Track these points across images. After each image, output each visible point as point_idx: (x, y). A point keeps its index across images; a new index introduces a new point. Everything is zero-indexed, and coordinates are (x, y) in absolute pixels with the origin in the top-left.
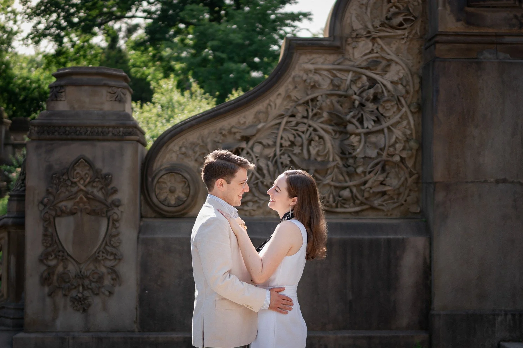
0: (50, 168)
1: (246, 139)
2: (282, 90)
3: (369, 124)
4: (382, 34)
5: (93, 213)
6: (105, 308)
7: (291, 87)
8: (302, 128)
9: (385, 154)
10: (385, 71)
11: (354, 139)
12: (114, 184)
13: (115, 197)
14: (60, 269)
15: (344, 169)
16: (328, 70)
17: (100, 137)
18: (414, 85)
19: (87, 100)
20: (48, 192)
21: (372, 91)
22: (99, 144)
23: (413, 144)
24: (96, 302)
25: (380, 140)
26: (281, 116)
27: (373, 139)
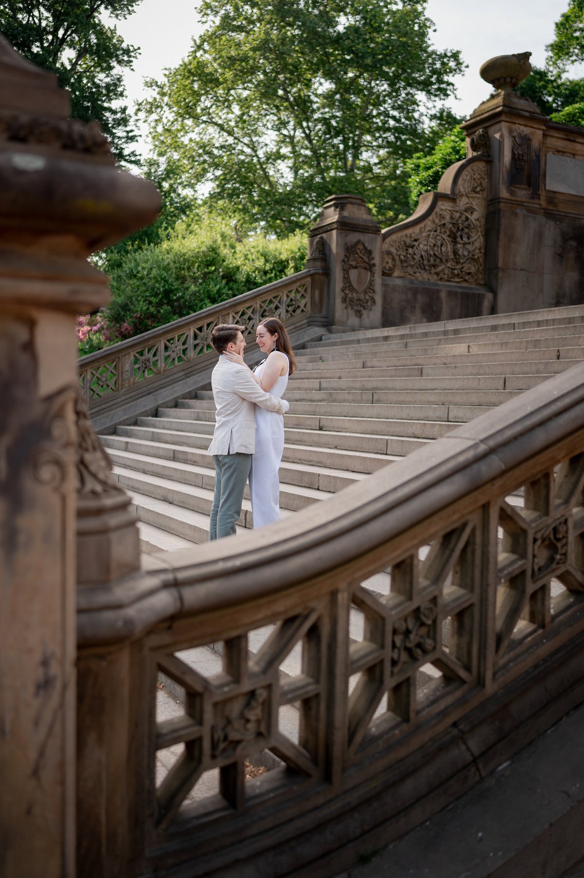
0: (346, 244)
1: (416, 240)
2: (431, 218)
3: (465, 239)
4: (471, 195)
5: (365, 268)
6: (368, 317)
7: (435, 216)
8: (439, 238)
9: (470, 254)
10: (472, 213)
11: (459, 246)
12: (372, 255)
13: (373, 262)
14: (350, 295)
15: (455, 260)
16: (450, 210)
17: (367, 231)
18: (483, 221)
19: (356, 212)
20: (346, 256)
21: (467, 223)
22: (367, 234)
23: (483, 251)
24: (365, 312)
25: (469, 247)
26: (430, 231)
27: (467, 246)
